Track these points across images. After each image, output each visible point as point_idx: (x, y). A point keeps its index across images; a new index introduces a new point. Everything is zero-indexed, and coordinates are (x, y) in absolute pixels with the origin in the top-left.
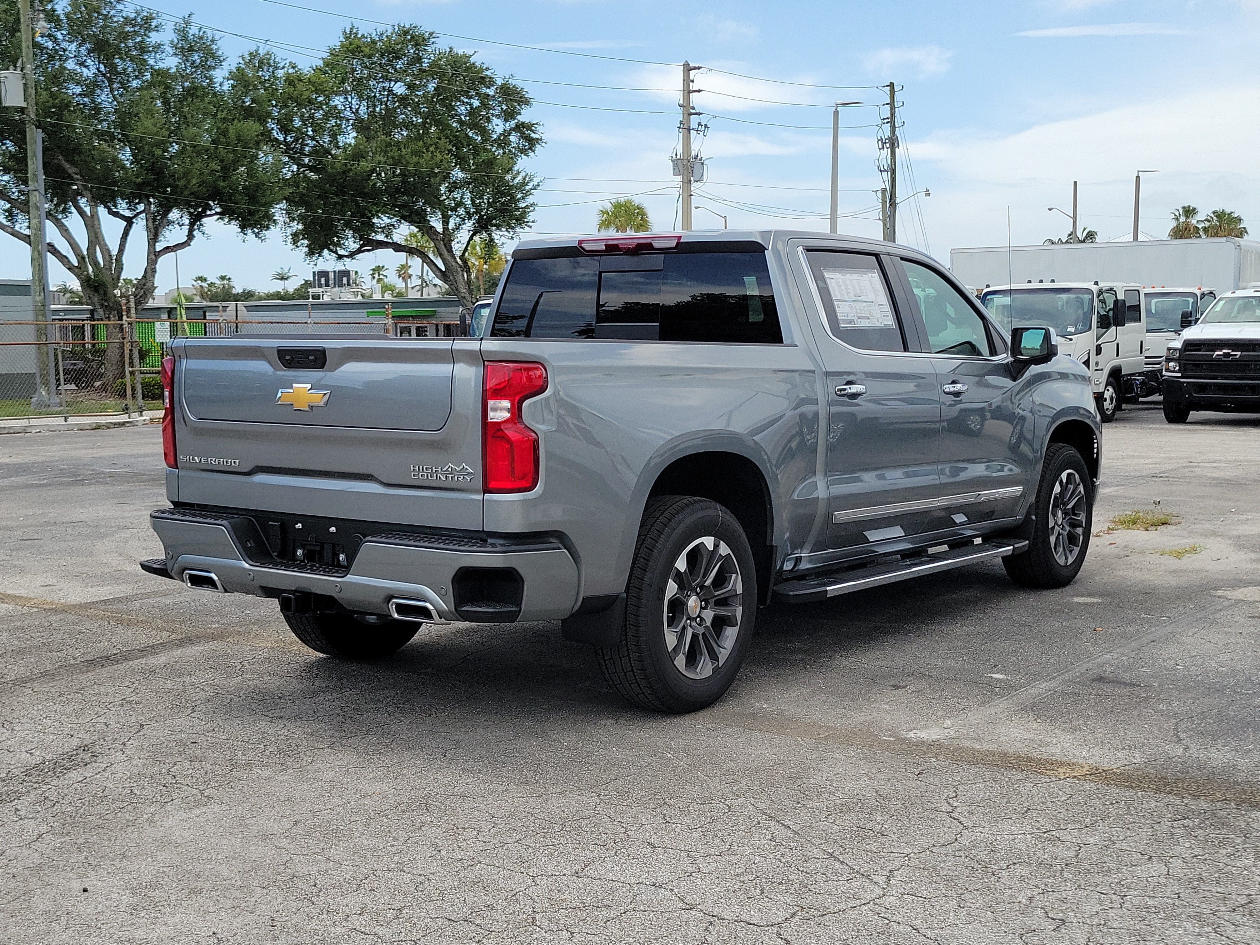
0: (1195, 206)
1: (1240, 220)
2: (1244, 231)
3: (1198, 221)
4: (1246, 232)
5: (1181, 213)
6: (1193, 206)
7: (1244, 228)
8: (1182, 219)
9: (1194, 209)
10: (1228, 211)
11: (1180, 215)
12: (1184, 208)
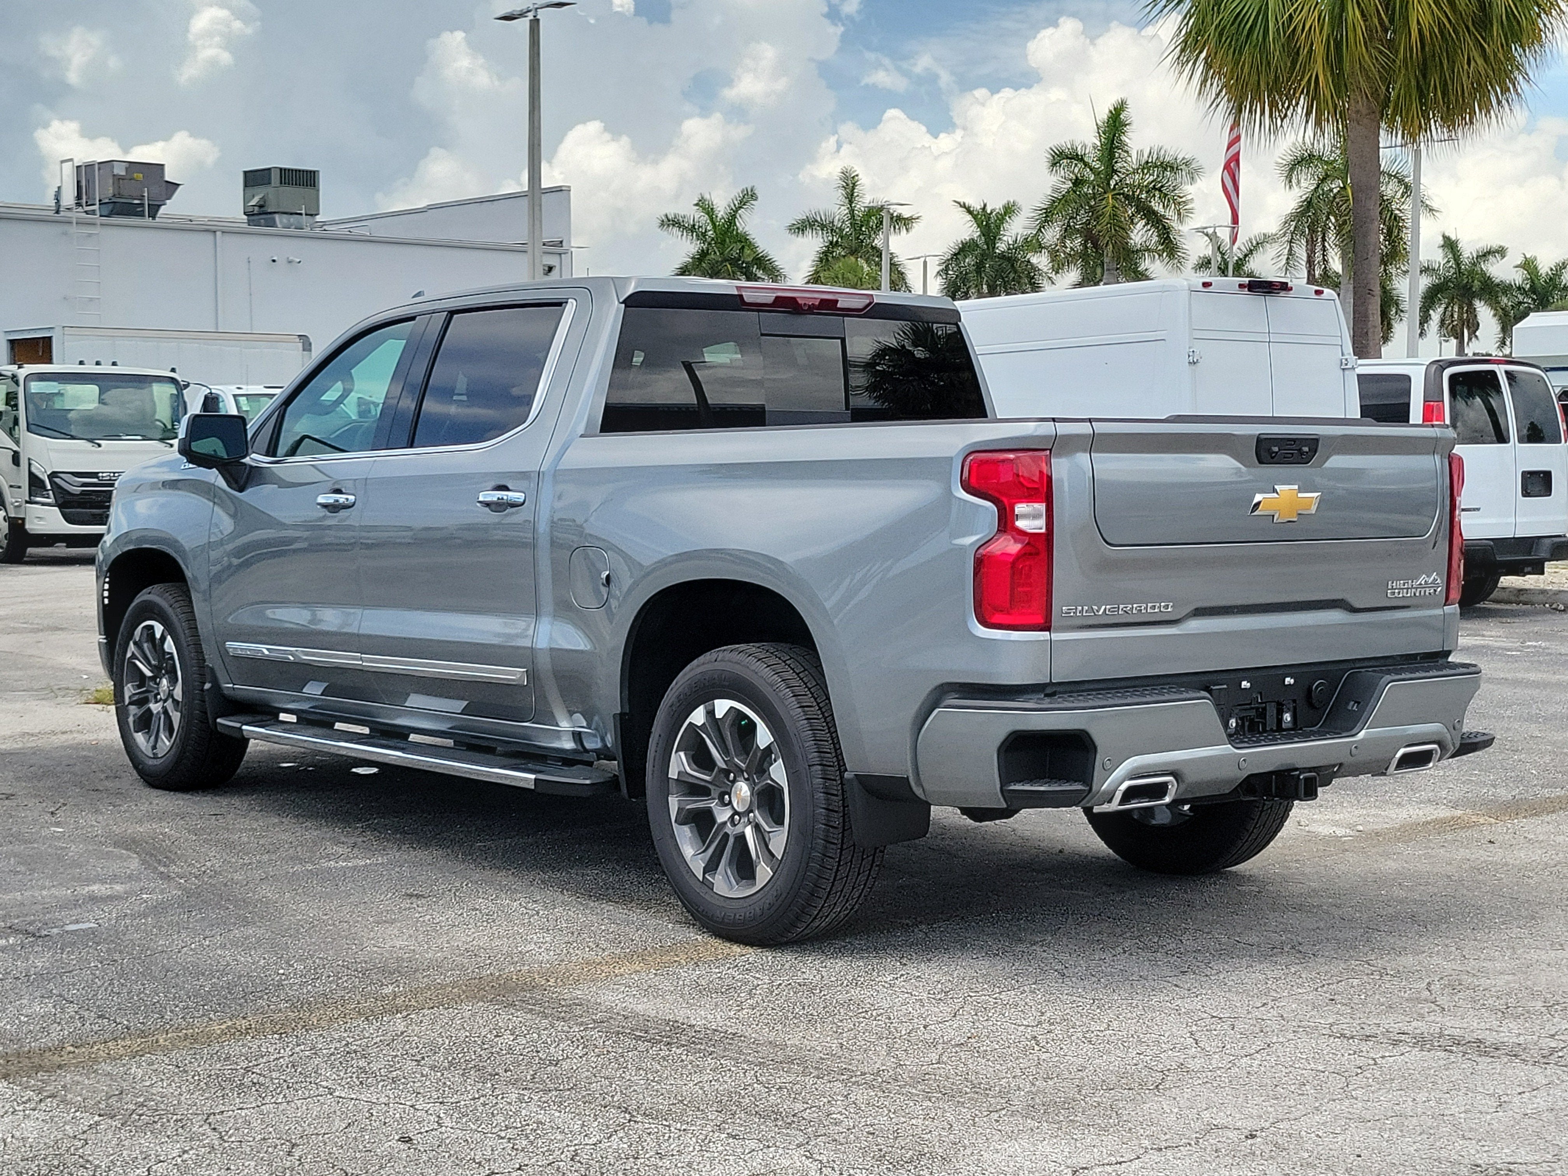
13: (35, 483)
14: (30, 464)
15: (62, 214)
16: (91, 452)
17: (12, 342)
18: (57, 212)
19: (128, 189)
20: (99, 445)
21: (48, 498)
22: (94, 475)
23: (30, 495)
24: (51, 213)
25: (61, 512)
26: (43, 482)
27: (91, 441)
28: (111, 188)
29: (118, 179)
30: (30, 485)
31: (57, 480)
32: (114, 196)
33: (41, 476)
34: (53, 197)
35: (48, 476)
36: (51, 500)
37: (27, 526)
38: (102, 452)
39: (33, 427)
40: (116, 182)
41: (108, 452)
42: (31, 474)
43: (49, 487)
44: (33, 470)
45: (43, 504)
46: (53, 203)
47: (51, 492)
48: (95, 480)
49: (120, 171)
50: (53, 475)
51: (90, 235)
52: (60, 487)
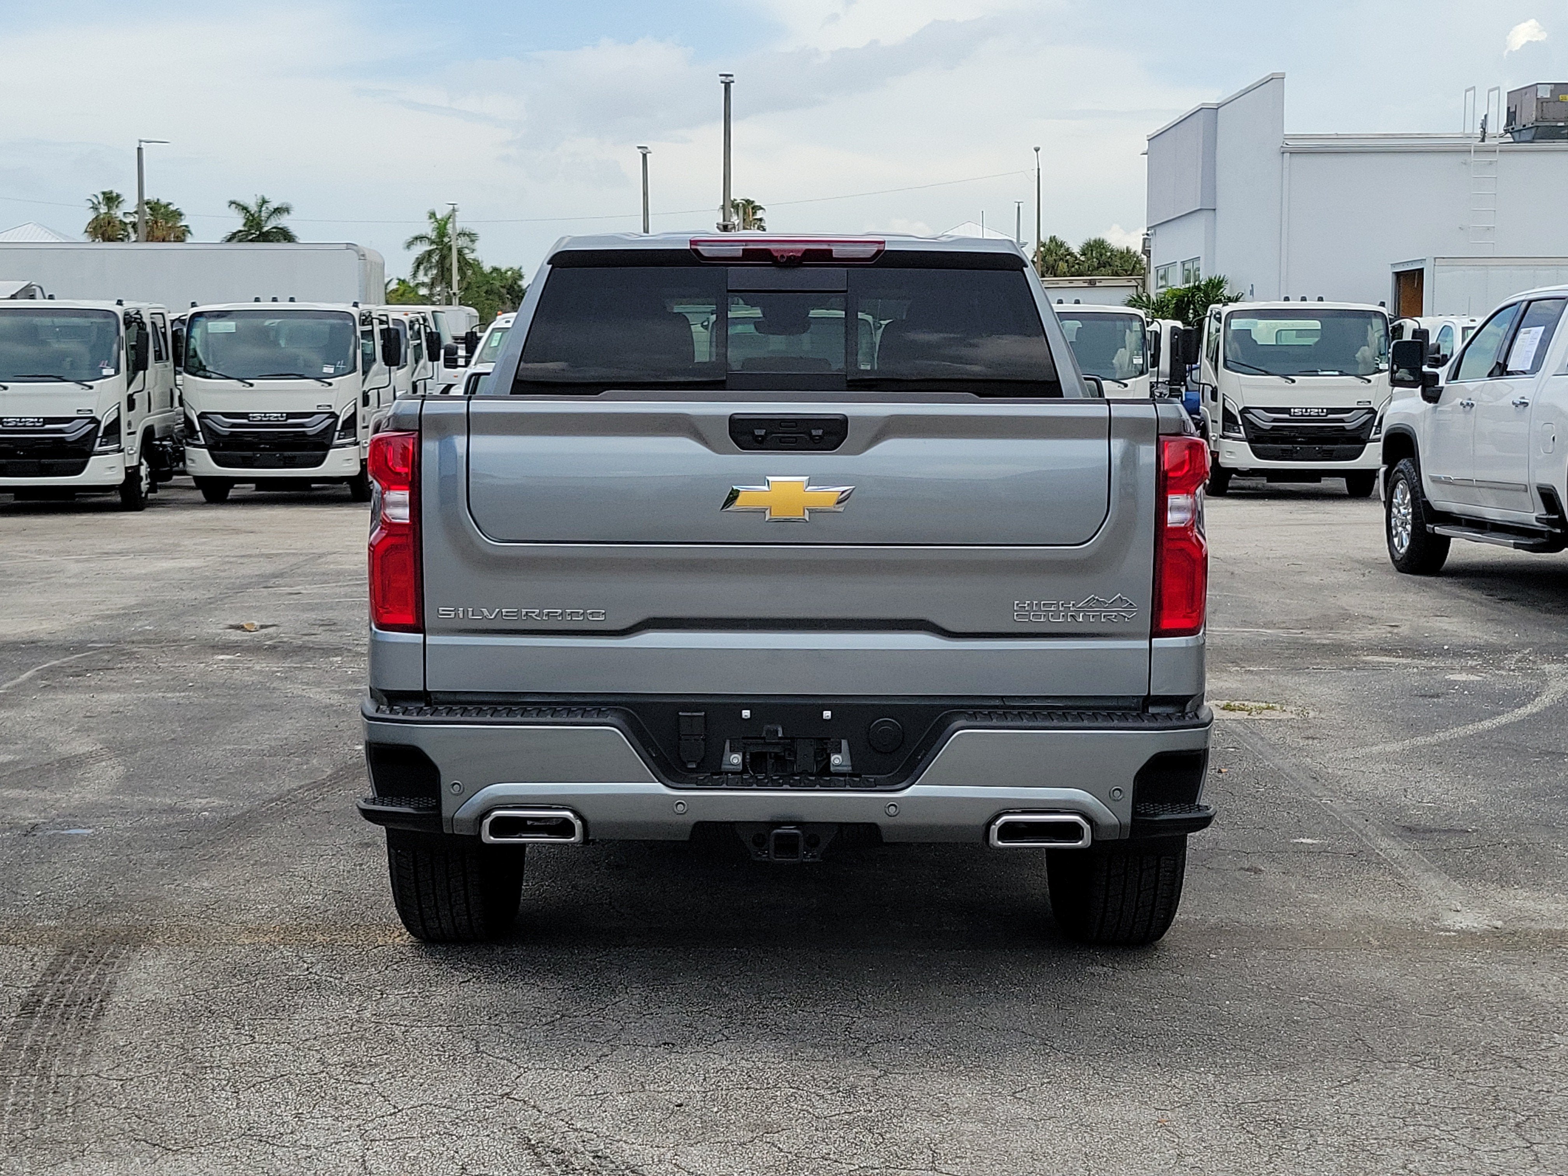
0: (119, 192)
1: (178, 214)
2: (186, 230)
3: (125, 213)
4: (189, 232)
5: (101, 200)
6: (116, 191)
7: (186, 226)
8: (103, 209)
9: (118, 196)
10: (164, 201)
11: (99, 203)
12: (104, 193)
13: (1228, 417)
14: (1224, 400)
15: (1487, 142)
16: (1285, 388)
17: (1398, 275)
18: (1483, 140)
19: (1551, 111)
20: (1293, 381)
21: (1240, 432)
22: (1287, 410)
23: (1224, 430)
24: (1477, 142)
25: (1251, 447)
26: (1235, 417)
27: (1285, 376)
28: (1534, 113)
29: (1541, 102)
30: (1224, 420)
31: (1249, 416)
32: (1536, 120)
33: (1233, 412)
34: (1480, 126)
35: (1240, 412)
36: (1243, 435)
37: (1220, 460)
38: (1294, 388)
39: (1229, 364)
40: (1540, 105)
41: (1303, 388)
42: (1225, 409)
43: (1240, 422)
44: (1227, 406)
45: (1235, 439)
46: (1479, 131)
47: (1242, 428)
48: (1287, 416)
49: (1545, 93)
50: (1245, 410)
51: (1491, 163)
52: (1251, 423)
